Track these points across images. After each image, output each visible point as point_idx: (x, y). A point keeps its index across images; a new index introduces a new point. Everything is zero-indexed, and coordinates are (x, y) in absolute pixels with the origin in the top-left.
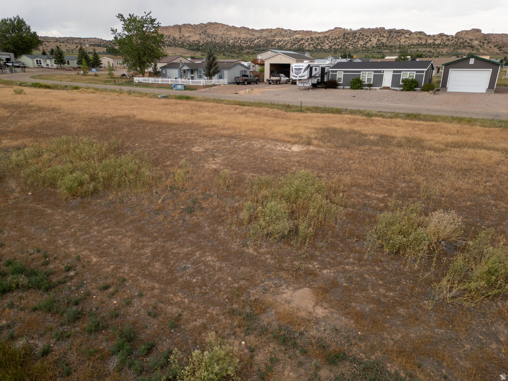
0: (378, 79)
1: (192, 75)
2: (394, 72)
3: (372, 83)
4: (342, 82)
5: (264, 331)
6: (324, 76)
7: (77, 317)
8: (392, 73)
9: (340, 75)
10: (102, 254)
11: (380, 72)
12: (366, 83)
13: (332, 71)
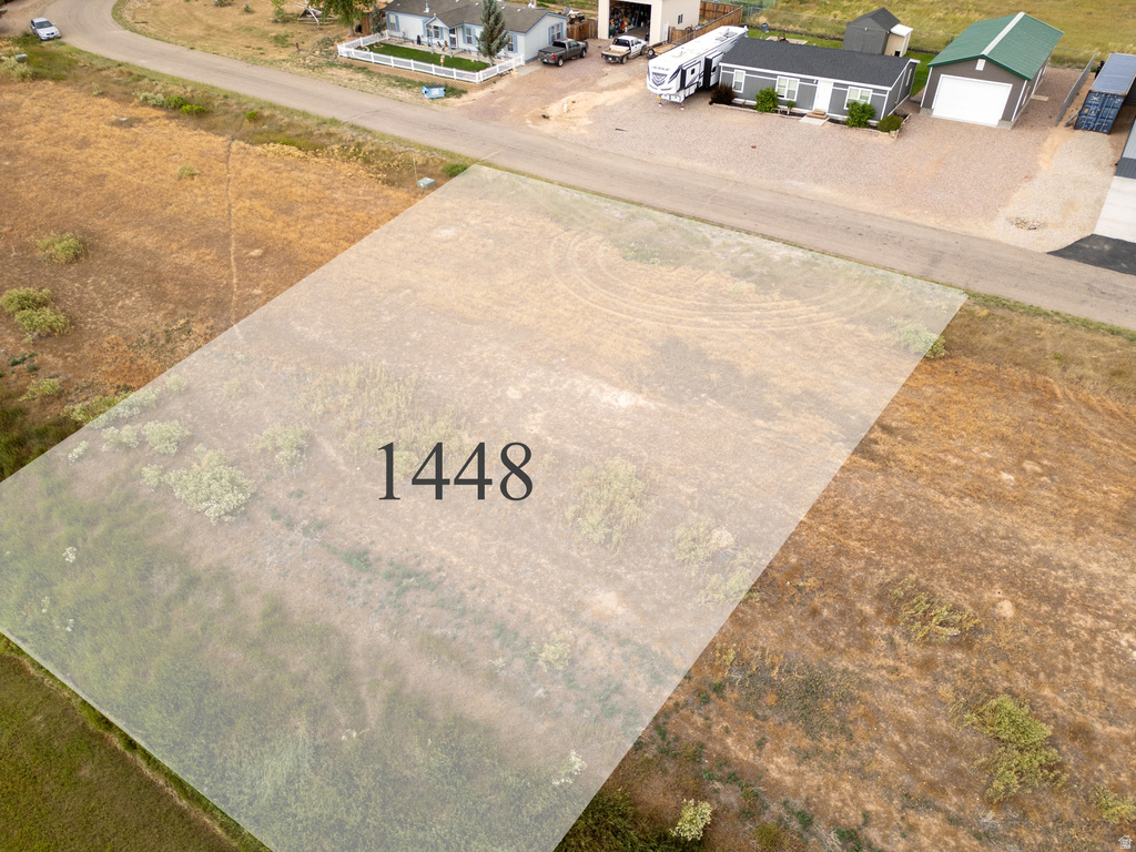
0: (808, 94)
1: (452, 35)
2: (835, 85)
3: (795, 100)
4: (741, 92)
5: (584, 624)
6: (710, 76)
7: (463, 613)
8: (831, 87)
9: (739, 76)
10: (459, 554)
11: (812, 81)
12: (785, 99)
13: (725, 68)
